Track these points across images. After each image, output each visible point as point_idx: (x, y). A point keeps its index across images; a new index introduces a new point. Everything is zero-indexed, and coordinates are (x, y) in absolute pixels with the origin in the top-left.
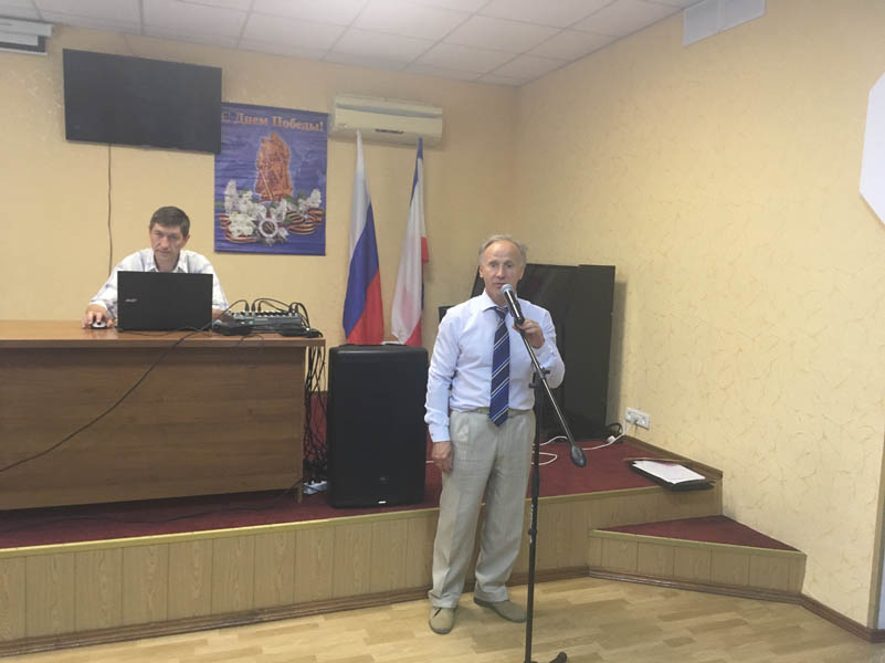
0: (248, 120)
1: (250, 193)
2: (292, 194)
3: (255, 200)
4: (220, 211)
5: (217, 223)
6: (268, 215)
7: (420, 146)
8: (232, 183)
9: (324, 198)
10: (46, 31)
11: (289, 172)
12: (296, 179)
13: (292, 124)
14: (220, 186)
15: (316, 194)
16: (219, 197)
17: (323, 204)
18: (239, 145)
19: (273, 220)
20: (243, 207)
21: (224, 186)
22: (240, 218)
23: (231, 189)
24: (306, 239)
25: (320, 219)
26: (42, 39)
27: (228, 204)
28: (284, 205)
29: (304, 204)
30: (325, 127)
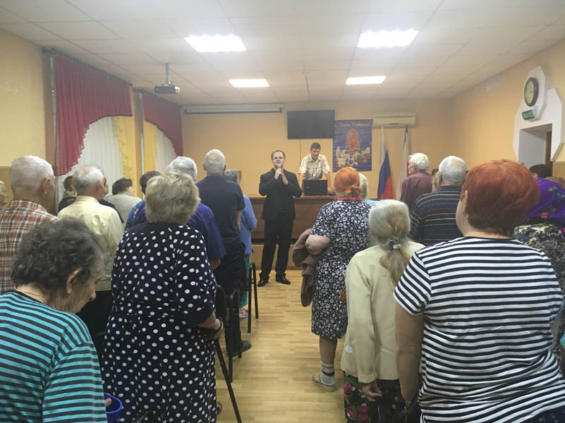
0: (344, 125)
1: (344, 151)
2: (358, 149)
4: (334, 158)
5: (334, 162)
6: (351, 157)
7: (407, 127)
8: (338, 148)
9: (371, 150)
10: (282, 106)
11: (358, 142)
12: (361, 144)
13: (359, 125)
14: (335, 149)
15: (368, 149)
16: (334, 153)
17: (371, 152)
18: (341, 134)
19: (353, 159)
20: (342, 156)
21: (336, 149)
22: (341, 159)
23: (338, 150)
24: (365, 166)
25: (369, 158)
26: (281, 109)
27: (337, 155)
28: (357, 154)
29: (364, 153)
30: (371, 124)
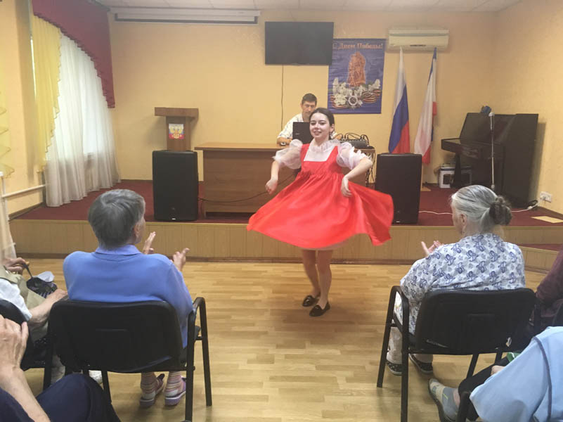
0: (346, 46)
1: (345, 84)
2: (365, 82)
3: (347, 87)
4: (330, 93)
5: (329, 99)
6: (353, 94)
7: (435, 52)
8: (336, 79)
9: (381, 84)
10: (258, 14)
11: (364, 71)
12: (368, 74)
13: (367, 46)
14: (331, 81)
15: (378, 82)
16: (330, 87)
17: (381, 87)
18: (340, 60)
19: (356, 96)
20: (341, 91)
21: (333, 81)
22: (340, 96)
23: (336, 82)
24: (371, 106)
25: (379, 95)
26: (256, 18)
27: (334, 90)
28: (361, 89)
29: (371, 87)
30: (384, 46)
